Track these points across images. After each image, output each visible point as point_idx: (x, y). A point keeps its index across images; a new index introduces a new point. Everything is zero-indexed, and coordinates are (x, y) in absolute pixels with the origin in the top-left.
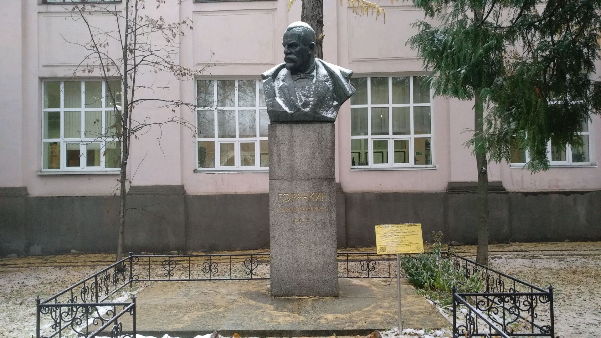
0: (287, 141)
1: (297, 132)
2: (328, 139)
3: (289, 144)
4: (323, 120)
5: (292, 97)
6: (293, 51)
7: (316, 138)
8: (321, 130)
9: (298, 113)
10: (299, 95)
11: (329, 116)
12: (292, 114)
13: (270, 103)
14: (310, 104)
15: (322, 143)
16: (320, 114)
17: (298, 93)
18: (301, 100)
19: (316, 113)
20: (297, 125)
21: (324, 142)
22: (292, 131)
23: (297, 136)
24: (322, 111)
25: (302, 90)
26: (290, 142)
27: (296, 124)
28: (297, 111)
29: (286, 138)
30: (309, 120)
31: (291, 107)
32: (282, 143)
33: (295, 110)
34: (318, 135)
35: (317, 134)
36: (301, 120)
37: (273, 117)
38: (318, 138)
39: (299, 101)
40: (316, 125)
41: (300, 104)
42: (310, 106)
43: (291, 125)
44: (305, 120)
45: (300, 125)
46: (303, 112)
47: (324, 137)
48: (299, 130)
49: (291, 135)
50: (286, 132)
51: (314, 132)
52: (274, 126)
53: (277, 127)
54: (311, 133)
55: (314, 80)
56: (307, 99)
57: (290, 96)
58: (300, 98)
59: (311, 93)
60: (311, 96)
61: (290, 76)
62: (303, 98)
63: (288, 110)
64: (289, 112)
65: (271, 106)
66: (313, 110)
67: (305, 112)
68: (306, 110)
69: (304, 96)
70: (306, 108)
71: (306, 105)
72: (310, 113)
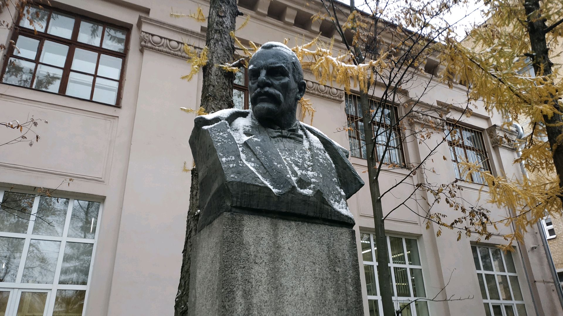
0: (266, 258)
1: (287, 239)
2: (347, 262)
3: (271, 266)
4: (335, 218)
7: (324, 256)
8: (332, 239)
9: (290, 195)
10: (289, 163)
12: (279, 196)
15: (337, 269)
16: (331, 206)
17: (285, 159)
18: (294, 173)
19: (324, 202)
20: (287, 223)
21: (340, 267)
22: (276, 236)
23: (286, 247)
24: (332, 200)
25: (290, 154)
26: (273, 261)
27: (283, 219)
28: (289, 192)
29: (265, 249)
30: (311, 214)
31: (275, 182)
32: (256, 263)
33: (286, 190)
34: (329, 251)
35: (325, 248)
36: (297, 212)
38: (329, 257)
39: (290, 173)
40: (323, 227)
41: (294, 179)
42: (312, 186)
43: (274, 220)
45: (293, 223)
46: (301, 194)
47: (340, 255)
48: (290, 234)
49: (275, 243)
50: (262, 235)
51: (320, 243)
52: (238, 218)
53: (244, 222)
54: (314, 243)
55: (306, 144)
56: (304, 172)
57: (271, 161)
58: (291, 168)
59: (309, 163)
60: (310, 168)
61: (263, 129)
62: (296, 169)
63: (271, 187)
64: (275, 191)
65: (233, 173)
66: (318, 193)
67: (305, 196)
68: (307, 192)
69: (297, 165)
70: (305, 188)
71: (303, 183)
72: (314, 199)
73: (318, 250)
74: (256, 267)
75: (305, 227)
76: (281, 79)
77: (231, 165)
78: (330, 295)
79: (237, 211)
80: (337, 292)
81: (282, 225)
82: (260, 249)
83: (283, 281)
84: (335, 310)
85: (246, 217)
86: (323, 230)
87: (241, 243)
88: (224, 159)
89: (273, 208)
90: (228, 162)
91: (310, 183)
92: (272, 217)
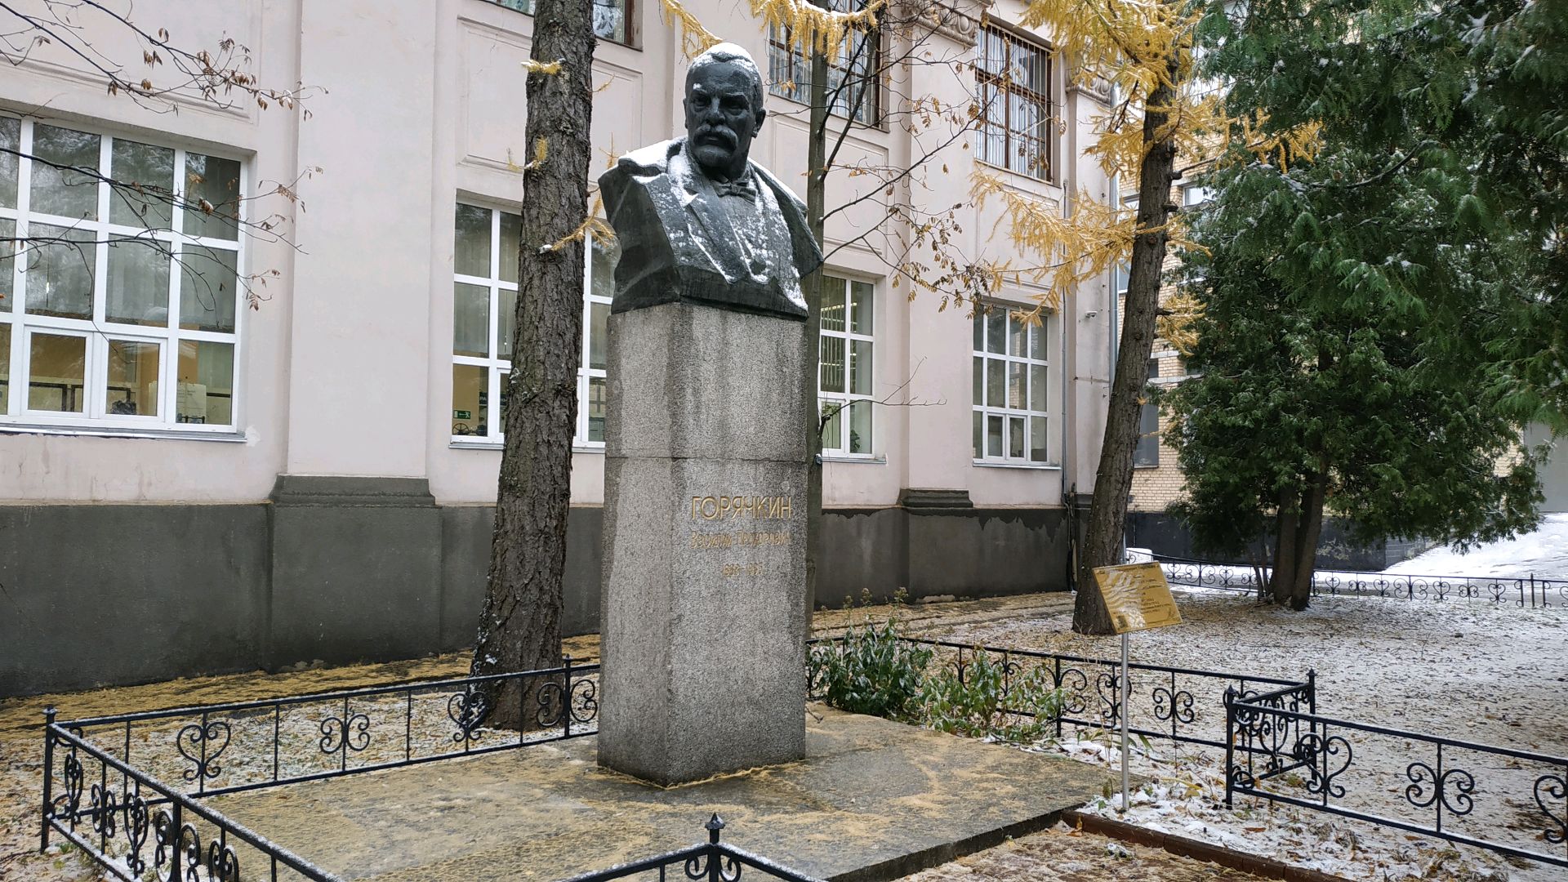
0: (715, 355)
1: (736, 335)
3: (720, 364)
4: (788, 311)
5: (725, 240)
7: (773, 355)
8: (782, 335)
9: (743, 283)
10: (741, 239)
12: (732, 285)
15: (785, 370)
16: (783, 295)
17: (737, 232)
18: (748, 253)
19: (779, 291)
22: (724, 330)
23: (735, 343)
24: (787, 287)
25: (742, 224)
26: (722, 359)
28: (742, 279)
29: (713, 345)
31: (727, 265)
32: (705, 360)
33: (739, 276)
34: (777, 349)
35: (774, 345)
37: (688, 286)
38: (777, 356)
39: (743, 253)
41: (748, 261)
42: (767, 271)
46: (755, 282)
47: (789, 354)
48: (739, 329)
49: (723, 339)
50: (712, 329)
51: (770, 340)
52: (688, 309)
53: (694, 315)
54: (763, 340)
55: (759, 204)
56: (758, 252)
57: (721, 236)
58: (744, 245)
59: (763, 237)
60: (764, 245)
61: (708, 182)
62: (749, 246)
63: (723, 273)
64: (727, 277)
65: (683, 255)
66: (774, 282)
67: (759, 284)
68: (761, 278)
69: (750, 241)
70: (759, 273)
71: (758, 267)
72: (768, 288)
73: (766, 347)
74: (705, 365)
75: (755, 320)
77: (681, 244)
78: (775, 397)
79: (687, 300)
80: (782, 394)
81: (732, 317)
82: (708, 345)
83: (730, 380)
84: (779, 412)
85: (695, 309)
86: (773, 324)
87: (691, 338)
88: (672, 236)
89: (724, 299)
90: (678, 240)
91: (764, 267)
92: (721, 309)
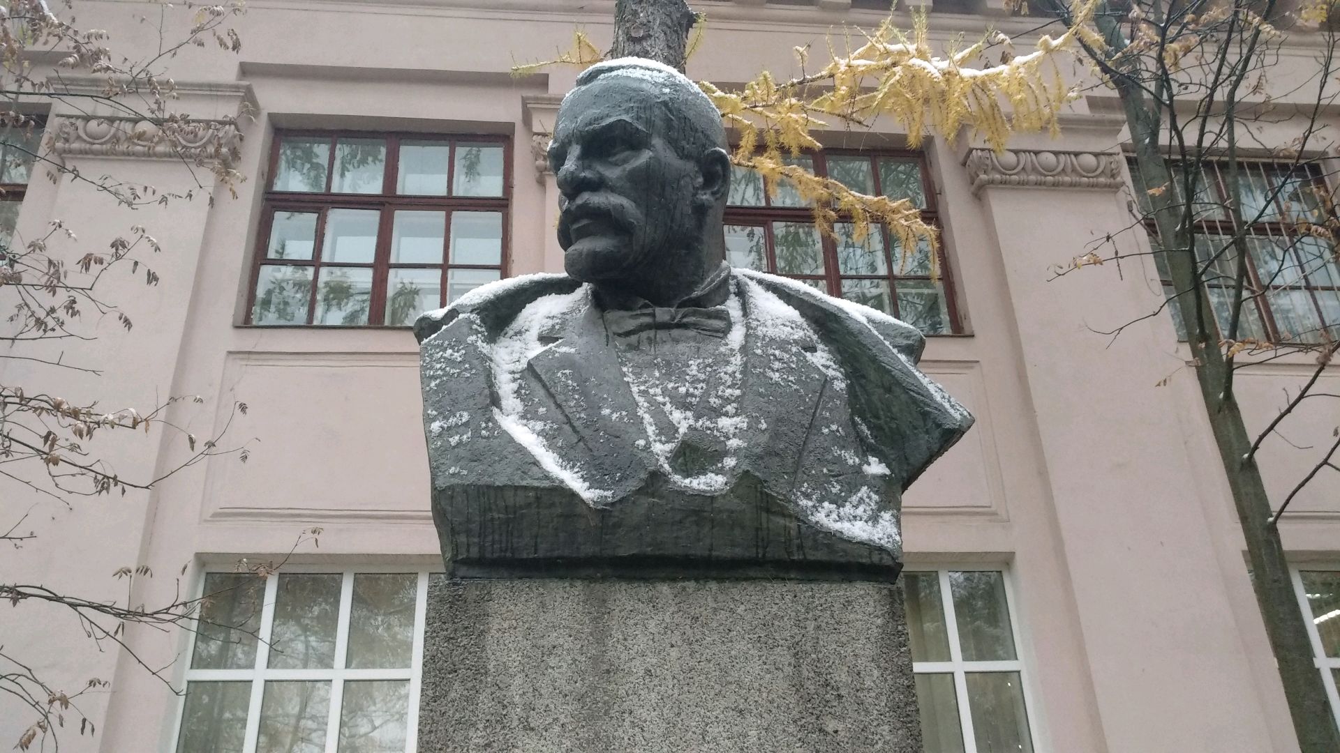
0: (565, 711)
1: (642, 642)
2: (869, 698)
3: (583, 734)
4: (821, 555)
5: (606, 412)
6: (612, 173)
7: (781, 685)
8: (811, 625)
9: (646, 501)
10: (651, 401)
11: (859, 530)
12: (603, 512)
13: (454, 440)
14: (726, 453)
15: (831, 725)
16: (800, 518)
17: (644, 393)
18: (667, 430)
19: (768, 505)
20: (643, 590)
21: (842, 718)
22: (601, 636)
23: (638, 667)
24: (807, 496)
25: (668, 375)
26: (592, 718)
27: (630, 579)
28: (639, 491)
29: (561, 682)
30: (726, 552)
31: (599, 467)
32: (529, 728)
33: (632, 485)
34: (797, 666)
35: (783, 656)
36: (670, 550)
37: (468, 533)
38: (798, 687)
39: (651, 430)
40: (776, 589)
41: (661, 449)
42: (730, 462)
43: (598, 587)
44: (699, 550)
45: (665, 589)
46: (682, 493)
47: (841, 676)
48: (652, 626)
49: (595, 660)
51: (766, 643)
52: (473, 594)
53: (492, 606)
54: (741, 646)
55: (737, 334)
57: (595, 407)
58: (659, 416)
59: (728, 392)
60: (730, 408)
61: (595, 315)
62: (677, 416)
63: (580, 487)
64: (589, 495)
65: (458, 460)
66: (745, 481)
67: (699, 495)
68: (711, 482)
69: (682, 406)
70: (703, 471)
71: (696, 455)
73: (756, 667)
74: (530, 742)
75: (707, 596)
76: (625, 161)
77: (456, 439)
79: (472, 573)
81: (625, 598)
82: (543, 683)
85: (499, 589)
87: (480, 671)
88: (437, 425)
89: (588, 550)
90: (448, 431)
